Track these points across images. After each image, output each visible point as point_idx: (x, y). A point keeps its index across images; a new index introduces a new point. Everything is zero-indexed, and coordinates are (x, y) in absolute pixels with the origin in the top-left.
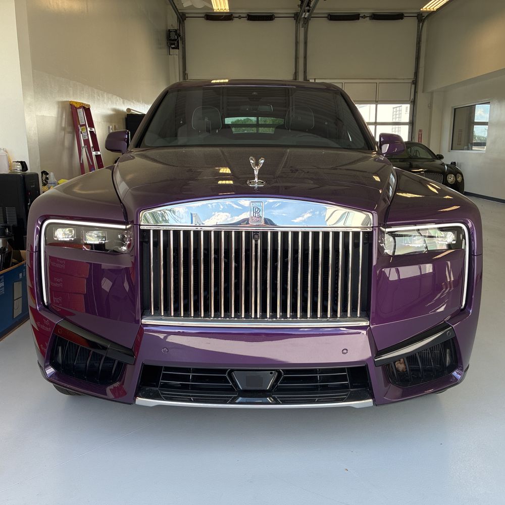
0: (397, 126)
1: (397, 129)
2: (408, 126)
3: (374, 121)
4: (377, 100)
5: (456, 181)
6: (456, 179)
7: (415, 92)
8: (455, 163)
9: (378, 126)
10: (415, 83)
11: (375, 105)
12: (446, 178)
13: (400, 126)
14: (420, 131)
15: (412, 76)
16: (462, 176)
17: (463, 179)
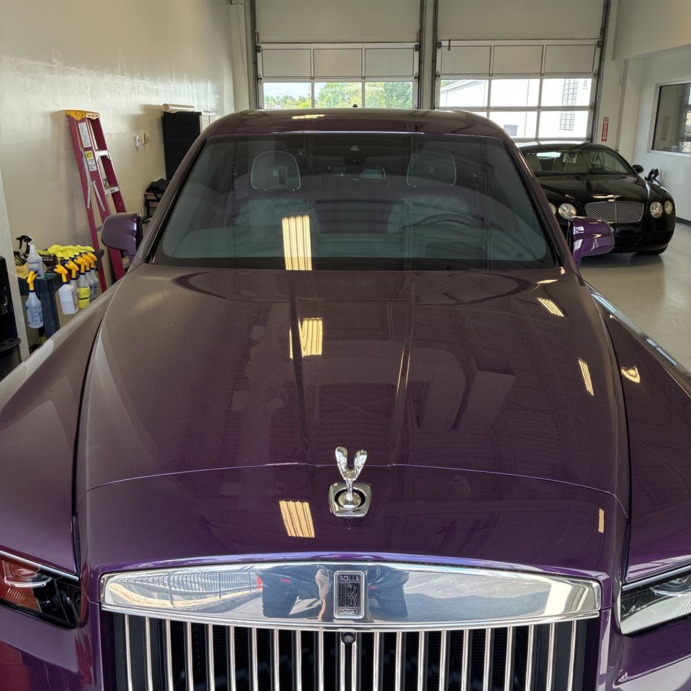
0: (569, 112)
1: (569, 117)
2: (587, 112)
3: (536, 105)
4: (542, 72)
5: (664, 213)
6: (664, 208)
7: (601, 59)
8: (657, 170)
9: (542, 113)
10: (601, 44)
11: (539, 80)
12: (649, 209)
13: (573, 112)
14: (606, 119)
15: (597, 34)
16: (673, 205)
17: (674, 209)
